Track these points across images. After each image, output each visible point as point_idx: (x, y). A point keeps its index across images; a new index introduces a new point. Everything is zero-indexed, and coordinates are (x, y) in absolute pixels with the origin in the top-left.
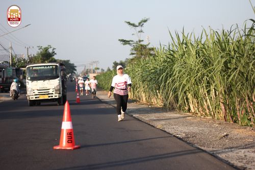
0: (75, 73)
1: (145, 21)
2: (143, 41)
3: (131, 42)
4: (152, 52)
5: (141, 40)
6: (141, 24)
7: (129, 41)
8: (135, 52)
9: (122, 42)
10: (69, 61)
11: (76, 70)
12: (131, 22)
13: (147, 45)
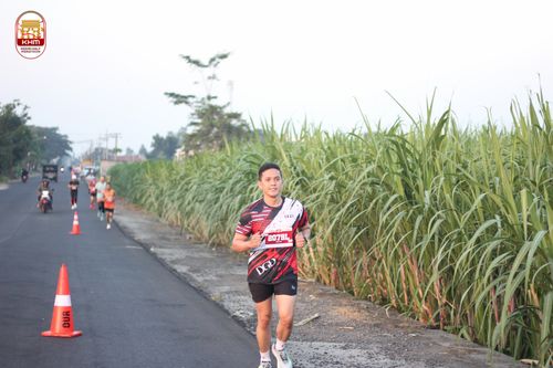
0: (67, 155)
1: (224, 57)
2: (215, 97)
3: (190, 100)
4: (234, 122)
5: (213, 95)
6: (215, 63)
7: (186, 97)
8: (199, 121)
9: (171, 98)
10: (55, 129)
11: (71, 149)
12: (193, 58)
13: (224, 107)
